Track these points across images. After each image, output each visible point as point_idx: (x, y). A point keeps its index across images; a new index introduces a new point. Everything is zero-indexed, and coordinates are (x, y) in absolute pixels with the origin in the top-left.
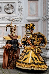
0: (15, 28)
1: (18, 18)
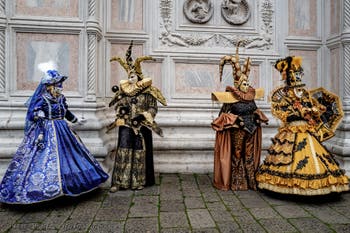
0: (246, 66)
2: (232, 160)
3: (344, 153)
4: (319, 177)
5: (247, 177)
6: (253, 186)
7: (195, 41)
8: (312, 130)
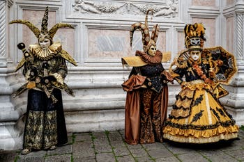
0: (154, 33)
1: (167, 7)
2: (141, 117)
3: (236, 105)
4: (211, 127)
5: (154, 131)
6: (159, 139)
7: (107, 9)
8: (209, 87)
